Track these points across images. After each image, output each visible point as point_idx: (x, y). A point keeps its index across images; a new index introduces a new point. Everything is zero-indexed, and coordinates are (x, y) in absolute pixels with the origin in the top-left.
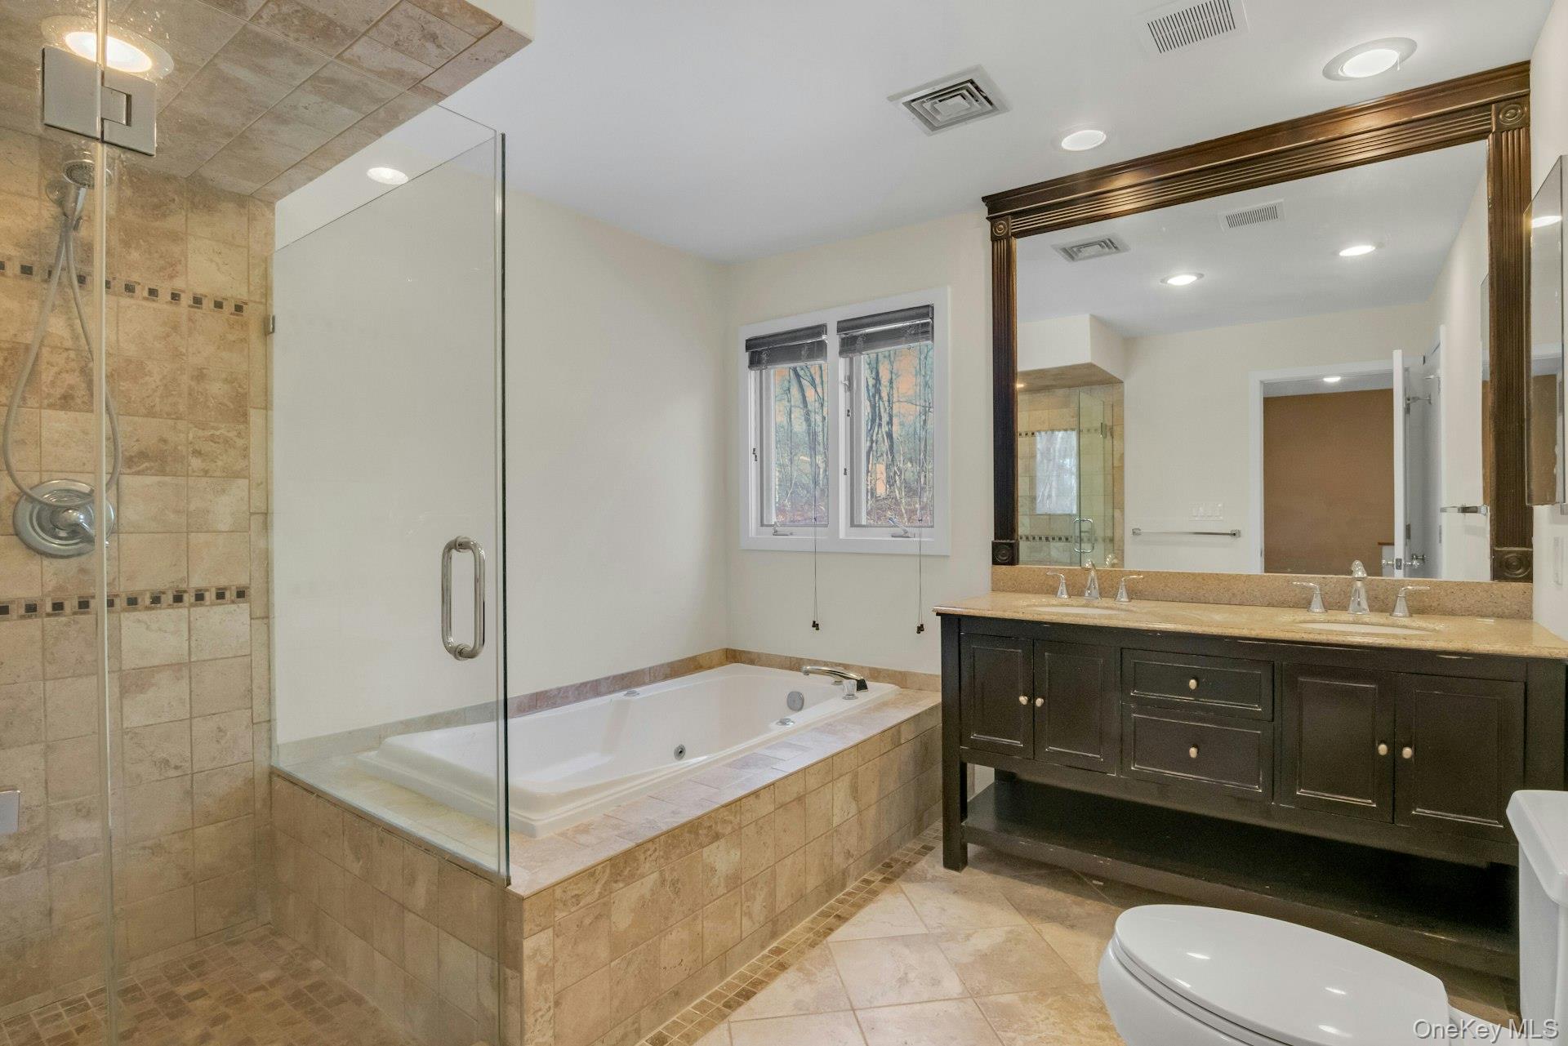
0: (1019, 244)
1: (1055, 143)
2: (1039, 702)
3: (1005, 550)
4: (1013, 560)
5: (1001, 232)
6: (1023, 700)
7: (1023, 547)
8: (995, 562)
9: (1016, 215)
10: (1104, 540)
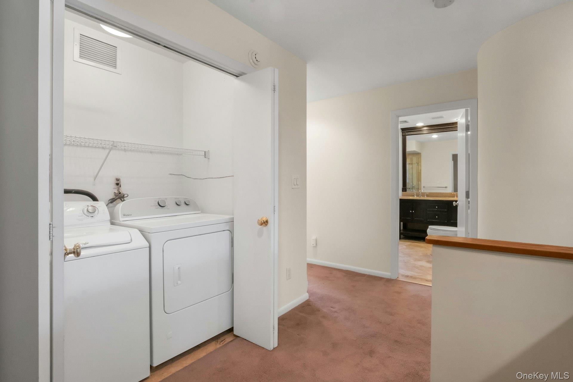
0: (407, 137)
1: (415, 125)
2: (413, 211)
3: (404, 189)
4: (406, 191)
5: (404, 135)
6: (411, 211)
7: (407, 190)
8: (403, 191)
9: (407, 132)
10: (417, 189)
